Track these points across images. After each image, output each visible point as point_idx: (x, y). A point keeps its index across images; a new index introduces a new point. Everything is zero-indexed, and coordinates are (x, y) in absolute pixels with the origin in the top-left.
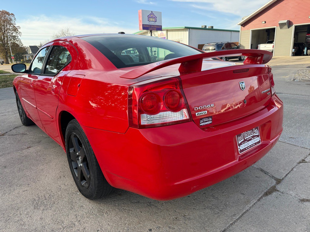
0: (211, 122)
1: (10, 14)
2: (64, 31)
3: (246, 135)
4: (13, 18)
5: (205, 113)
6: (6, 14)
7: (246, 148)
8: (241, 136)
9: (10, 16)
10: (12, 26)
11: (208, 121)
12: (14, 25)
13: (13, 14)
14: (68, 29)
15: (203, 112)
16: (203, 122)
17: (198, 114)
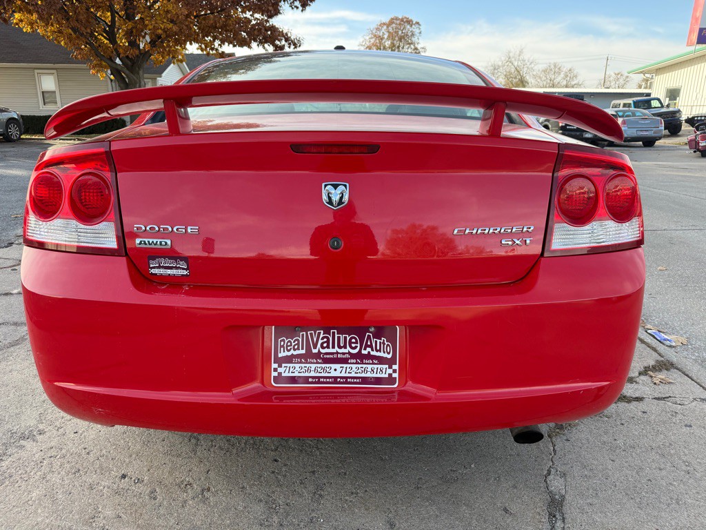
0: (185, 272)
1: (414, 22)
2: (511, 55)
3: (320, 342)
4: (417, 31)
5: (163, 243)
6: (406, 24)
7: (310, 380)
8: (298, 340)
9: (413, 26)
10: (412, 46)
11: (177, 268)
12: (416, 46)
13: (418, 23)
14: (522, 50)
15: (159, 241)
16: (159, 267)
17: (140, 243)
